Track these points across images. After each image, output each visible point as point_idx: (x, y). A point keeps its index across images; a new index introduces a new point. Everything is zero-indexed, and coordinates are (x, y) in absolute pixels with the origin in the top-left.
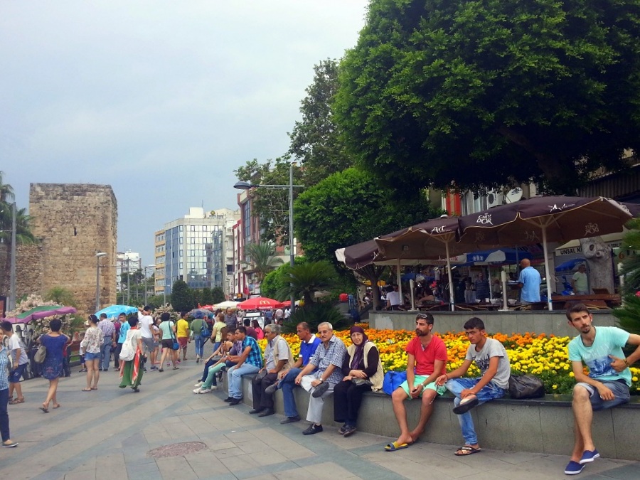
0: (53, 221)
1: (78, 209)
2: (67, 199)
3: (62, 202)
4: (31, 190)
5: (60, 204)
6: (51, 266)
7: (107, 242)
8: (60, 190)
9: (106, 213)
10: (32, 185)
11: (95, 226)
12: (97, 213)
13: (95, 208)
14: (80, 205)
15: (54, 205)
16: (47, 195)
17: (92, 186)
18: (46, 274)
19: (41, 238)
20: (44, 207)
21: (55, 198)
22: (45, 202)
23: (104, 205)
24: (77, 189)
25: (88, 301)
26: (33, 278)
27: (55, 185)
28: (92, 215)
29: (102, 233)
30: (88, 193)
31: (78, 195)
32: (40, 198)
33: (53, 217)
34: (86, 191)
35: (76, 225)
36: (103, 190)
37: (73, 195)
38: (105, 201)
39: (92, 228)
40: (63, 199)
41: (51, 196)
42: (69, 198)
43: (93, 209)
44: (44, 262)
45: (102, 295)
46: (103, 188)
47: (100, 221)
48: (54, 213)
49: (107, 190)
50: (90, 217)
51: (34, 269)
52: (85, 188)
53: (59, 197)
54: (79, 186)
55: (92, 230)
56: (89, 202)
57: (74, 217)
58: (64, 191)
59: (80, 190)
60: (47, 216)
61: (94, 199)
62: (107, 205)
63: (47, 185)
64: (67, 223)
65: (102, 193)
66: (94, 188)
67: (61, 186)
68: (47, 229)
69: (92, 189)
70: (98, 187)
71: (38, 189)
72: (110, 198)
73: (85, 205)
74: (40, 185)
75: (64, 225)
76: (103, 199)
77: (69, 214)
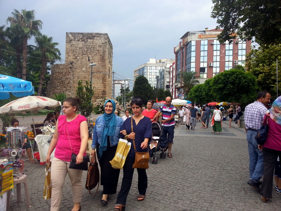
0: (77, 53)
1: (90, 47)
2: (84, 41)
3: (82, 42)
4: (67, 36)
5: (81, 44)
6: (76, 78)
7: (105, 65)
8: (81, 36)
9: (105, 49)
10: (67, 33)
11: (99, 56)
12: (100, 49)
13: (99, 46)
14: (91, 45)
15: (78, 44)
16: (75, 39)
17: (97, 34)
18: (74, 82)
19: (71, 62)
20: (73, 46)
21: (79, 41)
22: (74, 42)
23: (104, 45)
24: (90, 35)
25: (95, 97)
26: (67, 83)
27: (79, 33)
28: (97, 50)
29: (102, 60)
30: (95, 38)
31: (90, 39)
32: (71, 40)
33: (78, 51)
34: (94, 37)
35: (89, 55)
36: (103, 36)
37: (87, 39)
38: (105, 42)
39: (97, 58)
40: (82, 41)
41: (76, 39)
42: (86, 41)
43: (98, 47)
44: (73, 75)
45: (102, 94)
46: (103, 35)
47: (102, 53)
48: (78, 49)
49: (106, 36)
50: (96, 51)
51: (67, 79)
52: (94, 35)
53: (81, 40)
54: (91, 34)
55: (97, 59)
56: (96, 43)
57: (88, 51)
58: (83, 37)
59: (91, 36)
60: (75, 50)
61: (99, 41)
62: (105, 44)
63: (75, 34)
64: (85, 54)
65: (103, 38)
66: (99, 35)
67: (82, 34)
68: (74, 58)
69: (97, 35)
70: (101, 34)
71: (70, 35)
72: (107, 41)
73: (94, 44)
74: (71, 33)
75: (83, 56)
76: (103, 42)
77: (86, 49)
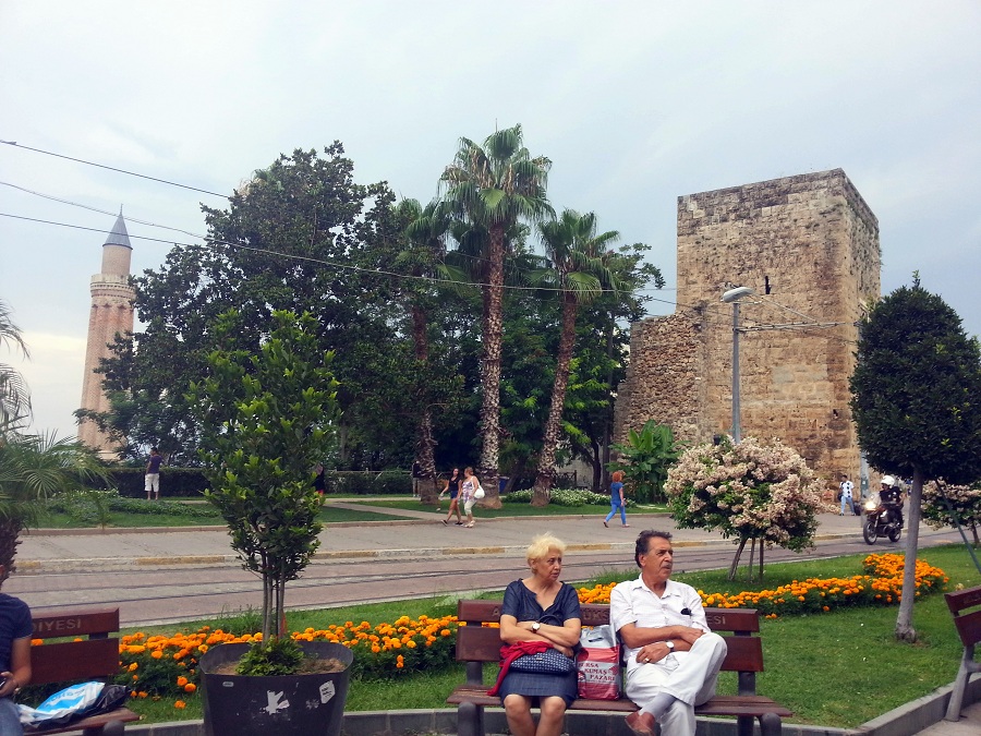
0: (721, 268)
1: (772, 235)
2: (747, 217)
3: (739, 224)
4: (680, 211)
5: (733, 231)
6: (720, 364)
7: (838, 302)
8: (735, 199)
9: (834, 235)
10: (680, 200)
11: (810, 268)
12: (814, 237)
13: (807, 227)
14: (775, 226)
15: (723, 234)
16: (710, 214)
17: (799, 179)
18: (710, 380)
19: (698, 305)
20: (703, 242)
21: (724, 220)
22: (706, 230)
23: (829, 217)
24: (768, 191)
25: (798, 439)
26: (684, 388)
27: (724, 192)
28: (802, 244)
29: (825, 283)
30: (790, 197)
31: (771, 204)
32: (697, 223)
33: (722, 260)
34: (787, 192)
35: (768, 270)
36: (823, 183)
37: (760, 206)
38: (831, 206)
39: (803, 275)
40: (739, 218)
41: (716, 216)
42: (752, 215)
43: (803, 230)
44: (706, 356)
45: (831, 426)
46: (825, 178)
47: (820, 254)
48: (723, 250)
49: (834, 181)
50: (797, 249)
51: (684, 370)
52: (785, 187)
53: (732, 216)
54: (773, 185)
55: (803, 278)
56: (794, 216)
57: (765, 254)
58: (743, 200)
59: (774, 193)
60: (710, 259)
61: (804, 208)
62: (834, 215)
63: (709, 195)
64: (750, 268)
65: (822, 191)
66: (804, 182)
67: (736, 190)
68: (711, 287)
69: (800, 185)
70: (812, 178)
71: (693, 206)
72: (842, 199)
73: (786, 224)
74: (695, 197)
75: (744, 274)
76: (825, 205)
77: (753, 248)
